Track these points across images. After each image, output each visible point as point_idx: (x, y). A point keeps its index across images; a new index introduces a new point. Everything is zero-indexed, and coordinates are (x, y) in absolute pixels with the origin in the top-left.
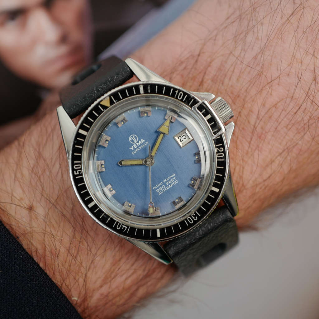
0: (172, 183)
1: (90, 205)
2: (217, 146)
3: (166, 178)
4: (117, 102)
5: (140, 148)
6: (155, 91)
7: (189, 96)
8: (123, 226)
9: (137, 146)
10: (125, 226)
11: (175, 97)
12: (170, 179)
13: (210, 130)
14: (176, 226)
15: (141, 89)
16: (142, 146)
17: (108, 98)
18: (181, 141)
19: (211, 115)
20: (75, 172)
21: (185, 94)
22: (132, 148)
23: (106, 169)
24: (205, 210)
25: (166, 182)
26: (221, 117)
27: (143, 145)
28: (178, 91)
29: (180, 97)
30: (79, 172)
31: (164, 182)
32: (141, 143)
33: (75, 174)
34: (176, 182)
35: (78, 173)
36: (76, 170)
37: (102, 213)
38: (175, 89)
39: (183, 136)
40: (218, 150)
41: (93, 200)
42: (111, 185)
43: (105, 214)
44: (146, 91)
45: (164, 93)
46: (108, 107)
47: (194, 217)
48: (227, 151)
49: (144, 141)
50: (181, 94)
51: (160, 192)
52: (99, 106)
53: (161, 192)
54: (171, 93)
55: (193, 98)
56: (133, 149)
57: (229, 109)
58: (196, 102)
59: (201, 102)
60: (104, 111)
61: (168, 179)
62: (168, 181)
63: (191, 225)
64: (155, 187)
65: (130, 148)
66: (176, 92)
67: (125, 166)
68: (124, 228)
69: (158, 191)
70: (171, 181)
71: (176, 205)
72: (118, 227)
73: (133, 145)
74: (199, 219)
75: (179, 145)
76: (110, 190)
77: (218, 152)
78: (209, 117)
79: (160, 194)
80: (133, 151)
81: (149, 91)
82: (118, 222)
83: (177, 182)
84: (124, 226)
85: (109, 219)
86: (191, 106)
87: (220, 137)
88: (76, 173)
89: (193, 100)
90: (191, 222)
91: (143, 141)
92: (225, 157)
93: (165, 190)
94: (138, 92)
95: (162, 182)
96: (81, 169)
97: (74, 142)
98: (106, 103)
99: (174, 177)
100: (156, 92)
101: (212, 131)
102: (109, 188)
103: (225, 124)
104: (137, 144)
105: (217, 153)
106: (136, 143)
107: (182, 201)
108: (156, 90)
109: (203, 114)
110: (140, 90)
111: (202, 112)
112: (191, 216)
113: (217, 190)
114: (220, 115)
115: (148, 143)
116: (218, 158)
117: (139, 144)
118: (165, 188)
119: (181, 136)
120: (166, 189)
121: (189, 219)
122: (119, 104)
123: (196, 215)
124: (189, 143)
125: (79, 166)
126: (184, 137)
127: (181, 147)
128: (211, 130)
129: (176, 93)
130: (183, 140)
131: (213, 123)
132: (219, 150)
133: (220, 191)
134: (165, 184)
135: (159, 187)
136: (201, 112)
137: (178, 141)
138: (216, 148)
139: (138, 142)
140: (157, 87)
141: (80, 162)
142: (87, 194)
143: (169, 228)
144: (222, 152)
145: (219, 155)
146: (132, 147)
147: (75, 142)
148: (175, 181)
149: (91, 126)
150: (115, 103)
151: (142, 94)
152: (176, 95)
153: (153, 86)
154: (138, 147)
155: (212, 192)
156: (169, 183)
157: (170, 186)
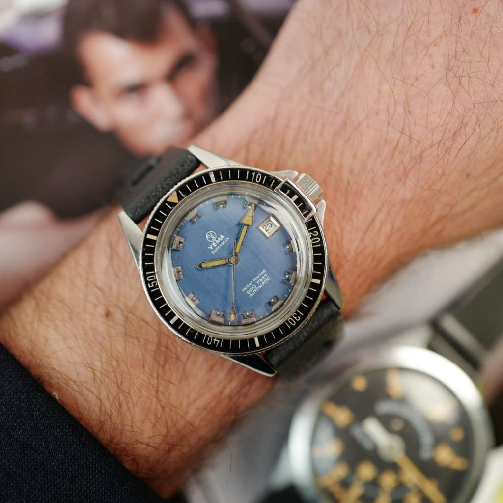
0: (263, 281)
1: (172, 322)
2: (310, 230)
3: (255, 276)
4: (186, 196)
5: (220, 245)
7: (269, 177)
9: (216, 243)
10: (217, 339)
11: (253, 180)
12: (261, 277)
13: (299, 213)
14: (276, 331)
16: (222, 243)
17: (175, 193)
18: (267, 231)
19: (298, 196)
20: (149, 284)
21: (263, 175)
22: (211, 247)
23: (184, 276)
24: (308, 307)
25: (256, 281)
26: (310, 195)
28: (254, 173)
29: (258, 180)
30: (154, 284)
32: (221, 240)
33: (150, 287)
34: (267, 280)
35: (153, 286)
36: (150, 282)
37: (187, 329)
38: (251, 172)
39: (268, 225)
40: (312, 235)
41: (175, 315)
42: (193, 293)
43: (192, 329)
44: (218, 179)
45: (238, 177)
46: (177, 204)
47: (296, 318)
48: (323, 234)
49: (224, 237)
50: (259, 176)
51: (251, 293)
52: (166, 204)
54: (247, 177)
55: (274, 178)
56: (212, 248)
57: (317, 186)
58: (277, 182)
59: (283, 181)
60: (172, 209)
61: (258, 277)
62: (258, 279)
63: (293, 328)
64: (245, 289)
65: (209, 248)
67: (206, 270)
68: (216, 342)
69: (248, 292)
70: (262, 279)
71: (272, 306)
72: (209, 342)
73: (211, 243)
74: (303, 318)
75: (265, 235)
76: (192, 300)
77: (313, 237)
78: (295, 197)
79: (251, 295)
80: (212, 250)
81: (222, 178)
82: (207, 337)
83: (269, 279)
84: (215, 340)
85: (197, 334)
86: (273, 188)
87: (312, 219)
88: (151, 285)
89: (274, 181)
90: (293, 323)
91: (222, 237)
92: (321, 242)
93: (256, 290)
94: (209, 181)
95: (251, 282)
96: (155, 280)
98: (174, 199)
99: (264, 273)
100: (230, 178)
102: (191, 297)
103: (316, 203)
104: (216, 241)
105: (311, 238)
107: (278, 300)
108: (230, 175)
109: (288, 195)
110: (211, 178)
111: (287, 193)
112: (292, 317)
113: (318, 282)
115: (229, 238)
116: (313, 244)
117: (219, 241)
118: (256, 288)
119: (266, 225)
120: (258, 289)
121: (290, 320)
122: (189, 198)
123: (298, 315)
124: (277, 233)
125: (153, 277)
126: (270, 225)
127: (267, 238)
128: (301, 213)
129: (253, 176)
130: (269, 229)
131: (302, 204)
133: (321, 283)
134: (255, 283)
135: (249, 288)
136: (285, 193)
137: (264, 231)
138: (309, 232)
139: (217, 239)
141: (153, 272)
142: (167, 308)
143: (268, 335)
144: (316, 237)
145: (314, 241)
146: (211, 245)
147: (144, 249)
148: (266, 278)
149: (159, 229)
150: (183, 198)
151: (214, 182)
152: (253, 179)
153: (225, 172)
154: (218, 245)
155: (312, 285)
156: (260, 281)
157: (261, 284)
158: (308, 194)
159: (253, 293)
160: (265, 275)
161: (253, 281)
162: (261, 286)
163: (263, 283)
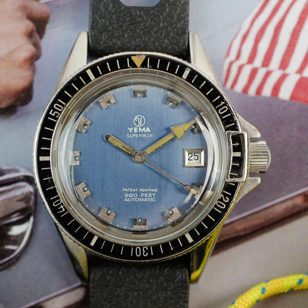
0: (147, 198)
1: (42, 159)
2: (224, 192)
3: (144, 187)
4: (150, 68)
5: (140, 135)
6: (200, 86)
7: (232, 117)
8: (61, 205)
9: (138, 131)
10: (64, 207)
11: (216, 107)
12: (148, 192)
13: (229, 170)
14: (118, 246)
15: (187, 73)
16: (143, 135)
17: (144, 57)
18: (189, 160)
19: (241, 155)
20: (52, 110)
21: (229, 111)
22: (131, 130)
23: (86, 132)
24: (162, 252)
25: (141, 192)
26: (251, 163)
27: (145, 134)
28: (224, 103)
29: (221, 111)
30: (56, 114)
31: (140, 190)
32: (144, 131)
33: (51, 113)
34: (152, 200)
35: (54, 115)
36: (55, 110)
37: (48, 176)
38: (222, 99)
39: (195, 156)
41: (49, 155)
42: (81, 153)
43: (52, 180)
44: (189, 79)
45: (207, 94)
46: (136, 67)
47: (144, 251)
48: (232, 206)
50: (225, 109)
51: (127, 198)
52: (128, 59)
53: (129, 199)
54: (214, 100)
55: (235, 122)
56: (131, 132)
57: (266, 161)
58: (235, 128)
59: (240, 131)
60: (129, 68)
61: (146, 190)
62: (145, 192)
63: (135, 258)
64: (126, 190)
65: (129, 128)
66: (222, 102)
67: (109, 144)
68: (61, 209)
69: (126, 195)
70: (148, 195)
71: (136, 225)
72: (55, 204)
73: (134, 126)
74: (150, 257)
75: (184, 161)
76: (75, 157)
77: (221, 200)
78: (238, 154)
79: (126, 200)
80: (130, 133)
81: (193, 82)
82: (58, 198)
83: (154, 200)
84: (62, 207)
85: (52, 188)
86: (227, 129)
87: (234, 185)
88: (53, 113)
89: (233, 124)
90: (138, 254)
92: (225, 211)
93: (135, 199)
94: (180, 74)
95: (137, 189)
96: (60, 112)
97: (73, 78)
98: (138, 61)
99: (154, 192)
100: (200, 88)
101: (231, 172)
102: (76, 155)
103: (250, 175)
104: (140, 129)
105: (219, 200)
106: (138, 127)
107: (145, 224)
108: (202, 85)
109: (234, 146)
110: (184, 74)
111: (234, 144)
112: (141, 248)
113: (190, 240)
114: (251, 160)
115: (152, 136)
116: (216, 206)
117: (142, 131)
118: (136, 198)
119: (193, 154)
120: (137, 200)
121: (138, 249)
122: (151, 72)
123: (149, 251)
124: (196, 168)
125: (60, 108)
126: (196, 158)
127: (184, 166)
130: (192, 160)
131: (238, 164)
132: (223, 198)
133: (192, 244)
134: (139, 193)
135: (130, 192)
137: (187, 157)
138: (222, 193)
139: (142, 128)
140: (205, 82)
141: (65, 104)
142: (48, 144)
143: (109, 244)
144: (224, 203)
145: (219, 204)
146: (132, 128)
147: (75, 78)
148: (153, 197)
149: (103, 74)
150: (147, 67)
151: (184, 79)
152: (218, 106)
153: (201, 78)
154: (138, 133)
155: (183, 238)
156: (144, 195)
157: (143, 199)
158: (251, 162)
160: (154, 194)
161: (139, 190)
162: (141, 201)
163: (146, 199)
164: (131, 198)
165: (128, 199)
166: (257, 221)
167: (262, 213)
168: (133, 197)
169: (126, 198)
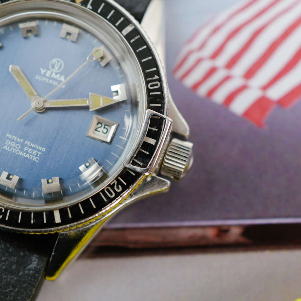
0: (30, 154)
2: (120, 178)
3: (32, 142)
4: (90, 9)
5: (51, 81)
6: (138, 49)
7: (161, 97)
9: (51, 75)
11: (148, 79)
12: (34, 149)
15: (128, 29)
16: (54, 82)
18: (95, 130)
19: (156, 144)
21: (161, 89)
22: (43, 71)
24: (19, 221)
25: (26, 145)
27: (57, 83)
28: (158, 77)
29: (151, 86)
32: (57, 79)
34: (35, 159)
38: (158, 73)
39: (104, 128)
40: (114, 184)
44: (128, 37)
45: (143, 61)
50: (157, 85)
51: (8, 146)
53: (9, 147)
54: (148, 71)
55: (163, 104)
56: (42, 73)
58: (160, 110)
59: (164, 116)
61: (32, 145)
62: (30, 147)
64: (10, 136)
65: (41, 69)
66: (156, 76)
69: (8, 142)
70: (33, 151)
73: (48, 69)
74: (2, 221)
77: (112, 186)
78: (152, 141)
79: (5, 147)
80: (40, 75)
81: (132, 41)
83: (37, 159)
86: (149, 107)
87: (134, 175)
89: (160, 105)
91: (62, 79)
92: (111, 200)
93: (15, 151)
94: (121, 27)
95: (22, 140)
99: (41, 151)
100: (137, 51)
101: (135, 158)
104: (54, 74)
105: (109, 185)
106: (52, 72)
108: (141, 49)
111: (151, 128)
113: (58, 219)
116: (103, 191)
117: (55, 77)
118: (17, 149)
119: (103, 125)
120: (18, 152)
123: (4, 214)
124: (99, 142)
126: (105, 131)
129: (154, 77)
130: (99, 131)
131: (147, 153)
132: (116, 185)
133: (59, 225)
134: (23, 145)
135: (13, 141)
137: (94, 126)
138: (116, 179)
139: (56, 74)
140: (145, 47)
144: (115, 191)
145: (108, 190)
146: (45, 70)
148: (36, 156)
150: (86, 6)
151: (122, 34)
152: (150, 79)
153: (142, 41)
154: (50, 78)
155: (50, 214)
156: (28, 150)
157: (25, 154)
159: (10, 149)
160: (39, 153)
161: (25, 142)
162: (22, 155)
163: (28, 155)
164: (12, 148)
165: (7, 148)
166: (154, 238)
167: (163, 232)
168: (15, 148)
169: (6, 146)
